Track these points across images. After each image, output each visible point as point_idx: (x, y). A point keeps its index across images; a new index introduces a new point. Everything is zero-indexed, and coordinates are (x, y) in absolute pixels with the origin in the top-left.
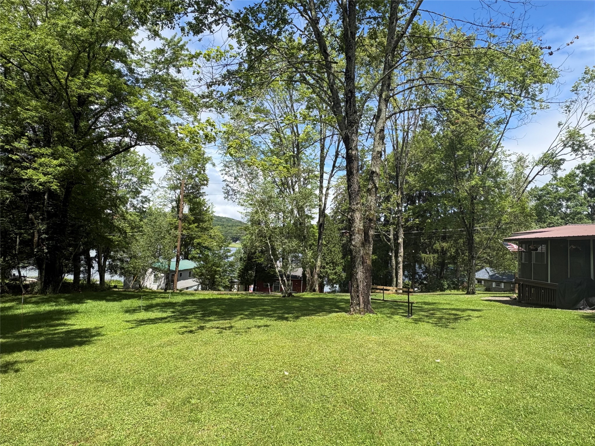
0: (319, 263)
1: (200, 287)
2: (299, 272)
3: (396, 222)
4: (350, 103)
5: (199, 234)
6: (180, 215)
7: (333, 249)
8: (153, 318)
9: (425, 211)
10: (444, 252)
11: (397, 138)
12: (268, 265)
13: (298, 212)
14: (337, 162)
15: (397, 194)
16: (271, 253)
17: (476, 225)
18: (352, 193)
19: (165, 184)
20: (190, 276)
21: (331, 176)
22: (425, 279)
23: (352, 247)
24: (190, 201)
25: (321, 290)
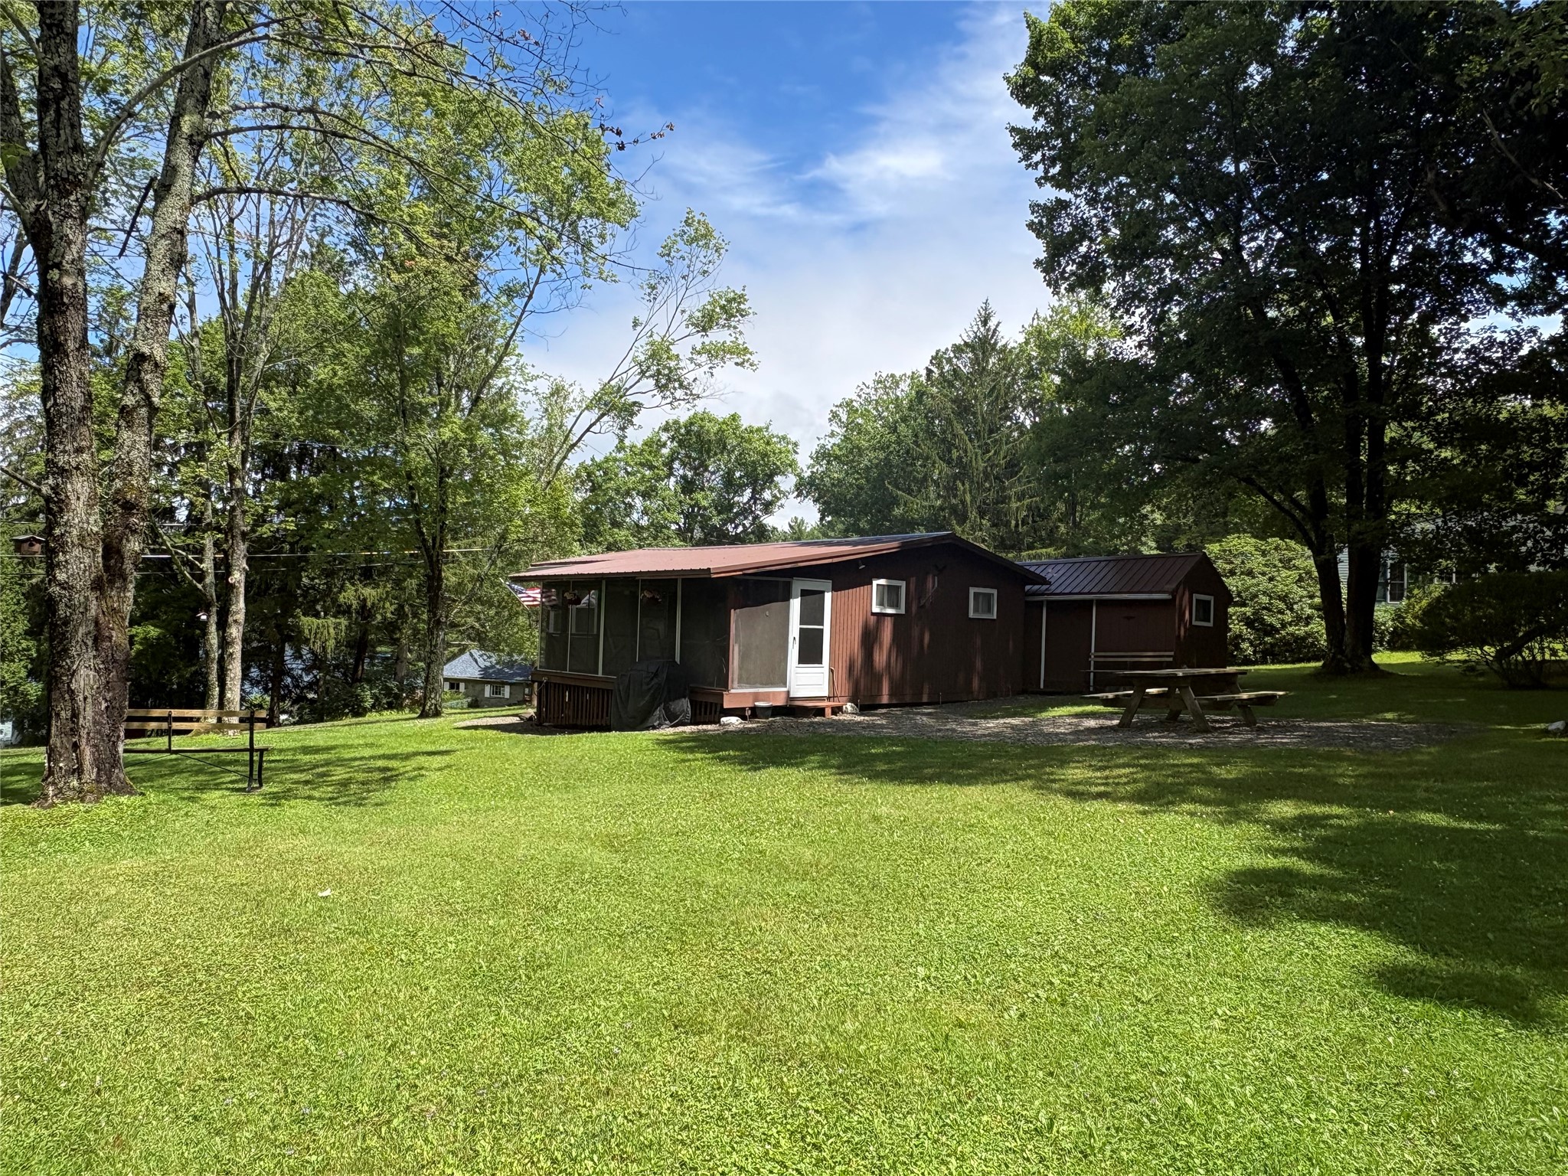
3: (224, 524)
4: (58, 113)
9: (316, 500)
10: (365, 611)
11: (233, 273)
15: (230, 439)
17: (450, 543)
18: (61, 414)
22: (310, 686)
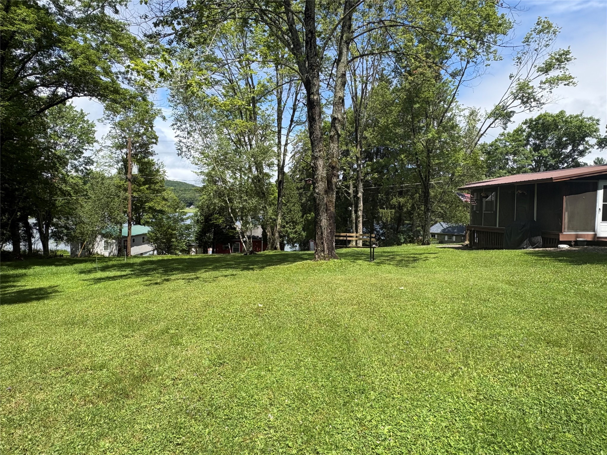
0: (279, 221)
1: (156, 252)
2: (258, 232)
4: (311, 45)
5: (152, 196)
6: (129, 176)
7: (293, 208)
8: (112, 276)
9: (382, 168)
10: (400, 207)
11: (356, 89)
12: (226, 226)
13: (257, 169)
14: (295, 116)
15: (357, 148)
16: (230, 211)
17: (431, 180)
18: (315, 140)
19: (109, 143)
20: (143, 242)
21: (290, 131)
22: (383, 234)
23: (315, 195)
24: (139, 161)
25: (282, 248)
